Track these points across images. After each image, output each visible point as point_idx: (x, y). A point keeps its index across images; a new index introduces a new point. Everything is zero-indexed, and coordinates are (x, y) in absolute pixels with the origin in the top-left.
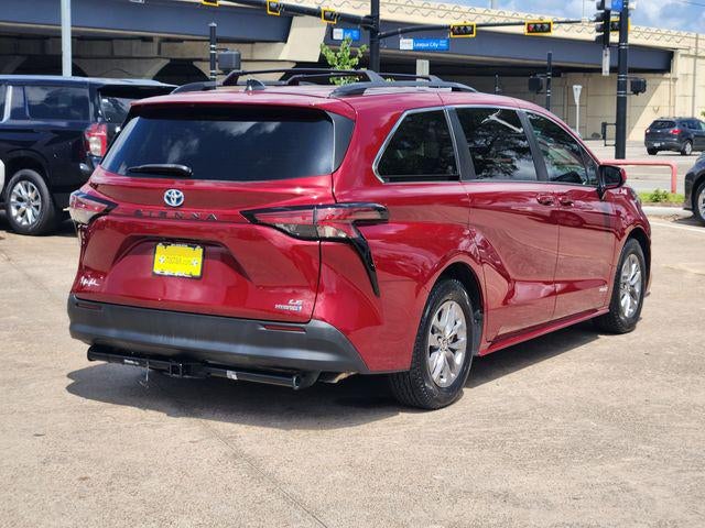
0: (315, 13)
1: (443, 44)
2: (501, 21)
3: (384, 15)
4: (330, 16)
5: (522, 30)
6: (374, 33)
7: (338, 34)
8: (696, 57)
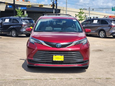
0: (5, 3)
1: (26, 8)
2: (34, 5)
3: (16, 3)
4: (7, 3)
5: (38, 6)
6: (14, 6)
7: (8, 6)
8: (64, 10)
